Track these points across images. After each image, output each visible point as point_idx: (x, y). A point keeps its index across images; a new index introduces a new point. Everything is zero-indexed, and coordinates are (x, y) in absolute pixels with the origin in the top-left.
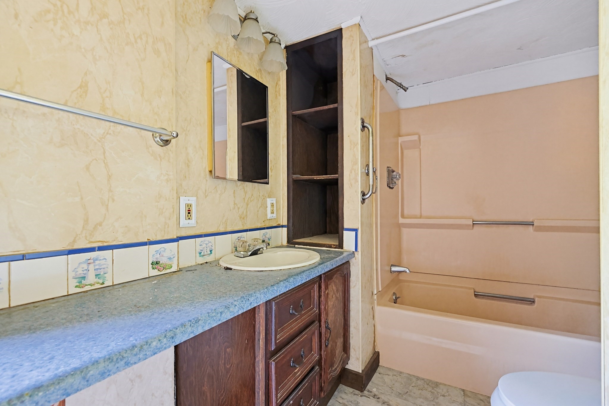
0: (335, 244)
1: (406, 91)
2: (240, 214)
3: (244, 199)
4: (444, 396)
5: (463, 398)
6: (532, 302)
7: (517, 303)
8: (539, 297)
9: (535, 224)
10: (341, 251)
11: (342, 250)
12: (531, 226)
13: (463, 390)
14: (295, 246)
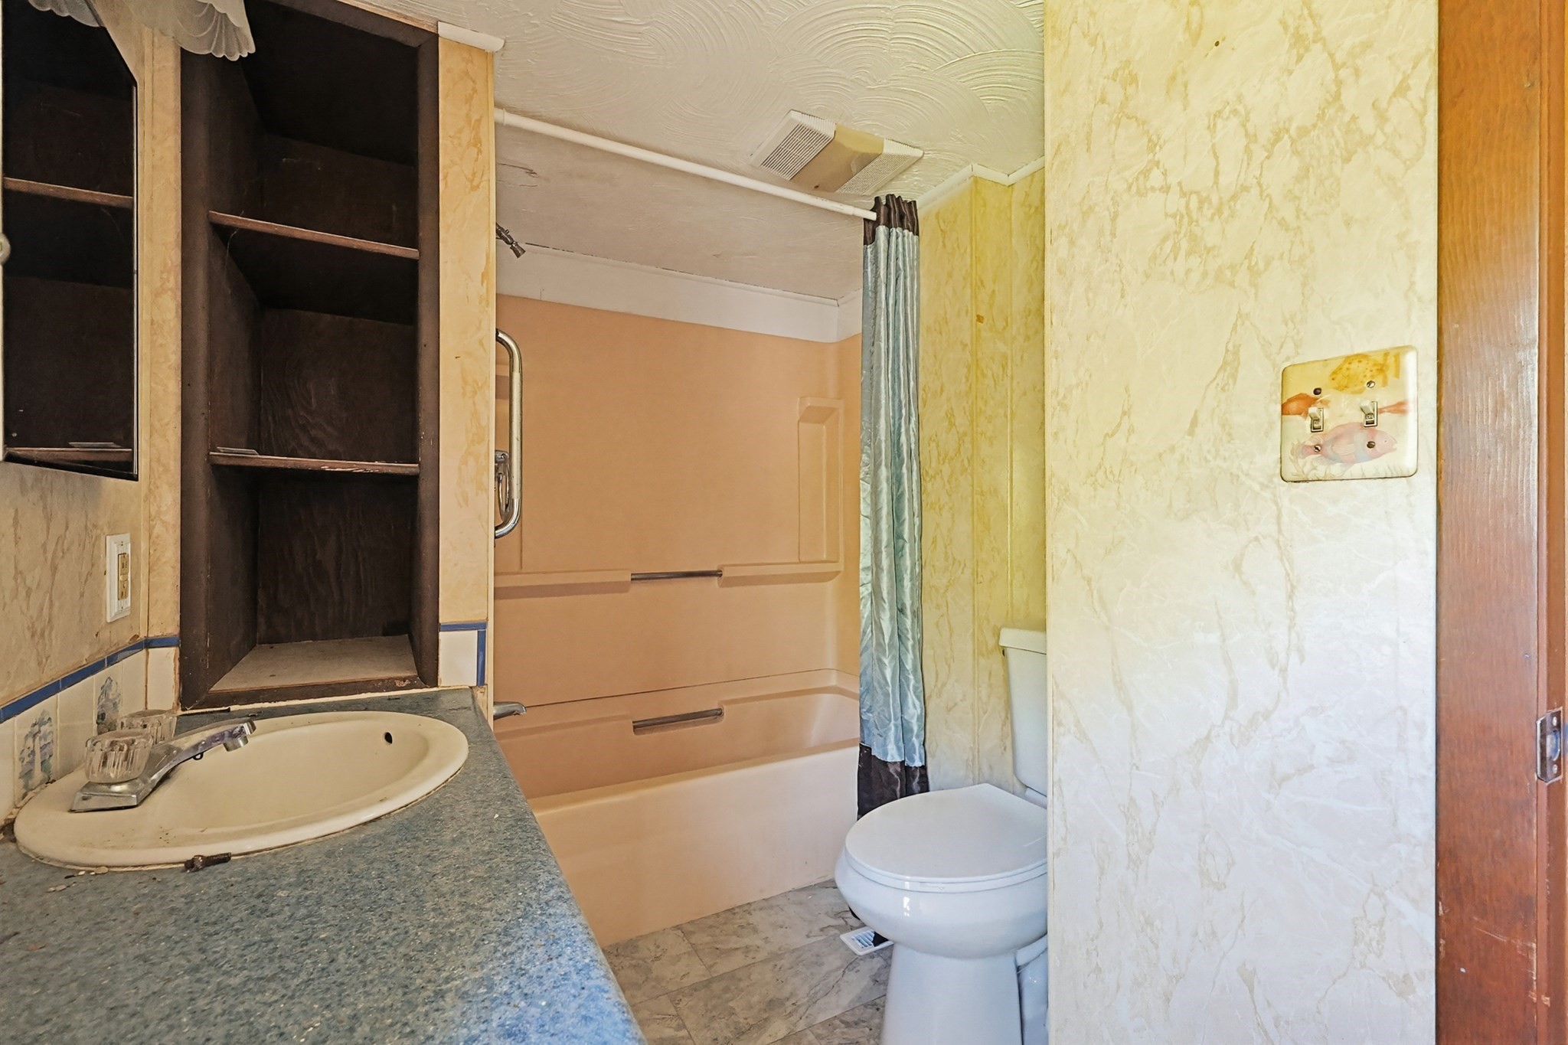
0: (403, 675)
1: (518, 255)
2: (32, 617)
3: (44, 546)
4: (657, 958)
5: (686, 941)
6: (718, 714)
7: (695, 724)
8: (728, 702)
9: (725, 574)
10: (427, 693)
11: (435, 689)
12: (716, 578)
13: (678, 927)
14: (228, 710)
